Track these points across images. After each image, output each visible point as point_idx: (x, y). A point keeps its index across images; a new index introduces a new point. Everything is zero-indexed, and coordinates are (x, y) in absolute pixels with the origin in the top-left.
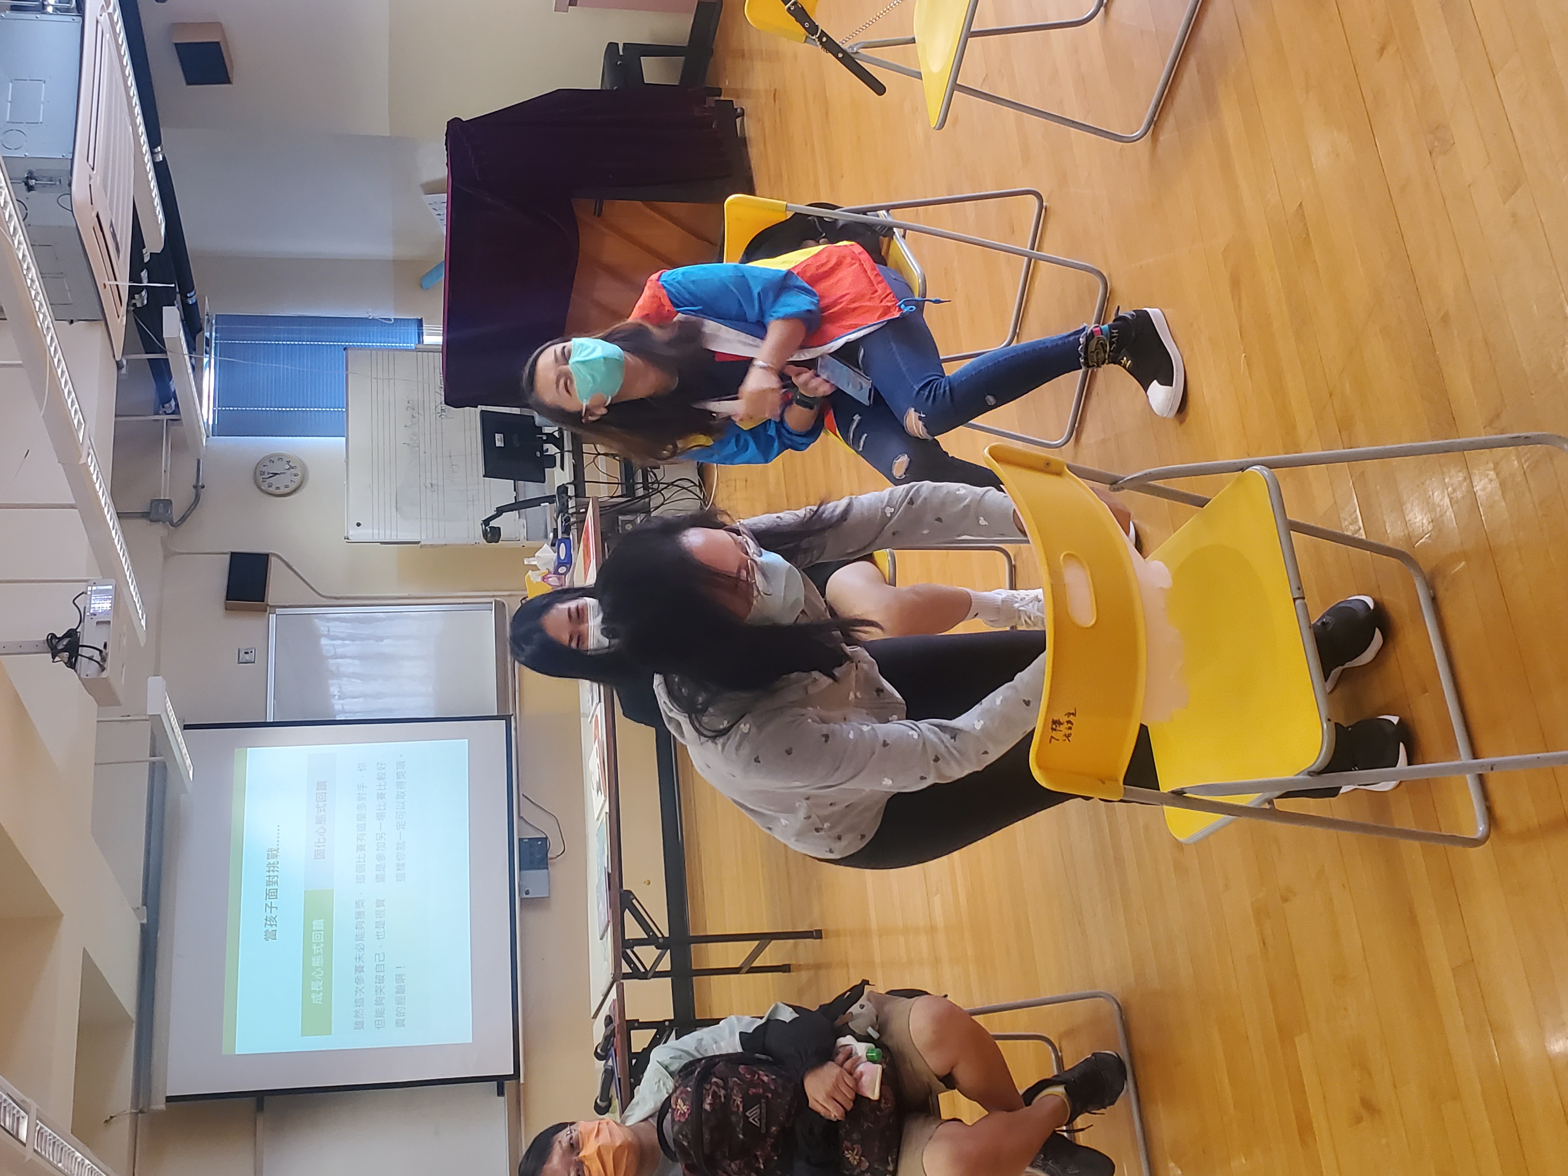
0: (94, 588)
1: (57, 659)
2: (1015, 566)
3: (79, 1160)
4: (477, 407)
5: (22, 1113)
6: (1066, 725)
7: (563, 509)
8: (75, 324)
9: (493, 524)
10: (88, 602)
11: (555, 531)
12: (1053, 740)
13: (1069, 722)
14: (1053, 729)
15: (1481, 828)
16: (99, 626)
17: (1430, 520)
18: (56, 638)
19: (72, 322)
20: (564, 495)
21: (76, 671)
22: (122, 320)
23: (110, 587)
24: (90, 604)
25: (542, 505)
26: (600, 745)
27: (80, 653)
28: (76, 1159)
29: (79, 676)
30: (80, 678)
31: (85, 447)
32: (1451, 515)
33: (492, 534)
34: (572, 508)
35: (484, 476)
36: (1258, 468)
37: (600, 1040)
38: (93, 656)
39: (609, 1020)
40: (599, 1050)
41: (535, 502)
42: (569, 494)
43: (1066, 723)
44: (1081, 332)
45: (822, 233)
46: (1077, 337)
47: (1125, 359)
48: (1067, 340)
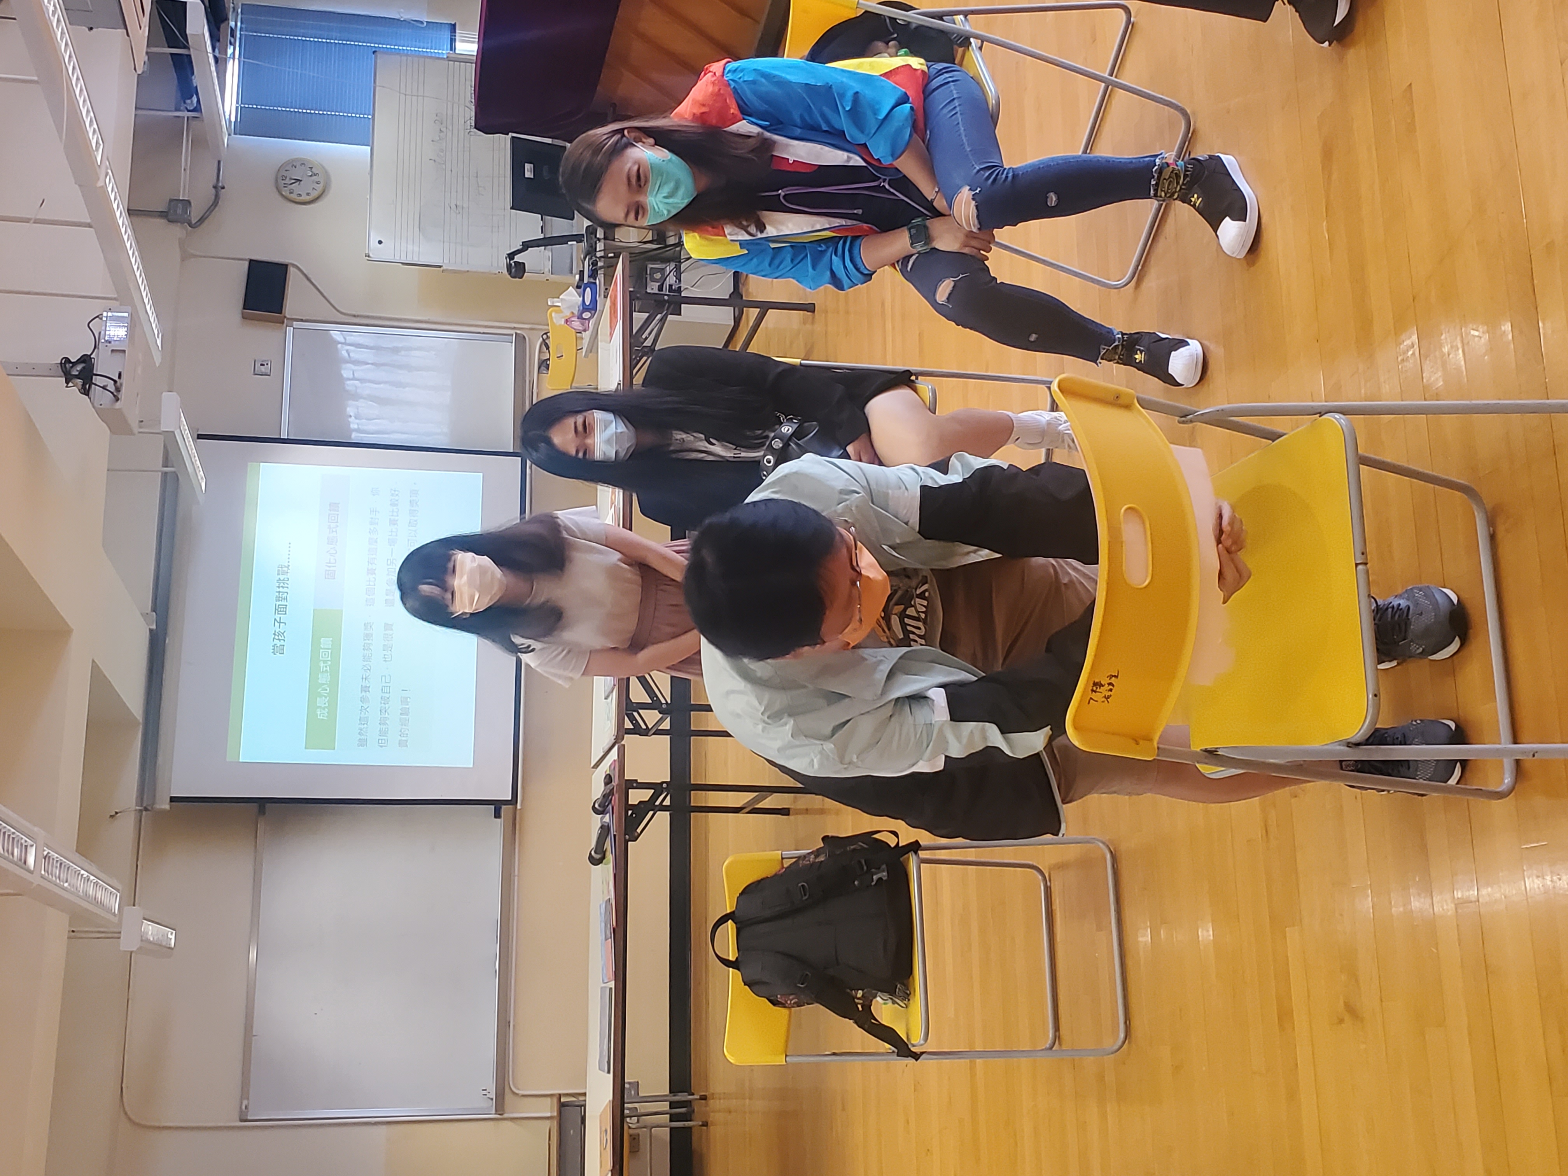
0: (110, 314)
1: (70, 384)
3: (85, 876)
4: (508, 134)
5: (30, 842)
6: (1107, 687)
7: (591, 251)
8: (94, 30)
9: (517, 258)
10: (104, 328)
11: (582, 273)
12: (1091, 701)
13: (1110, 684)
14: (1093, 691)
16: (114, 354)
18: (70, 362)
19: (91, 29)
20: (593, 236)
21: (90, 399)
22: (144, 31)
23: (126, 315)
24: (106, 330)
25: (569, 243)
27: (93, 381)
28: (82, 875)
29: (93, 404)
30: (94, 407)
31: (104, 167)
33: (517, 270)
34: (600, 251)
35: (512, 208)
36: (1337, 416)
37: (599, 797)
38: (107, 386)
39: (608, 779)
40: (596, 806)
41: (562, 240)
42: (598, 236)
43: (1106, 685)
44: (1157, 156)
45: (893, 34)
46: (1152, 159)
47: (1196, 196)
48: (1141, 160)
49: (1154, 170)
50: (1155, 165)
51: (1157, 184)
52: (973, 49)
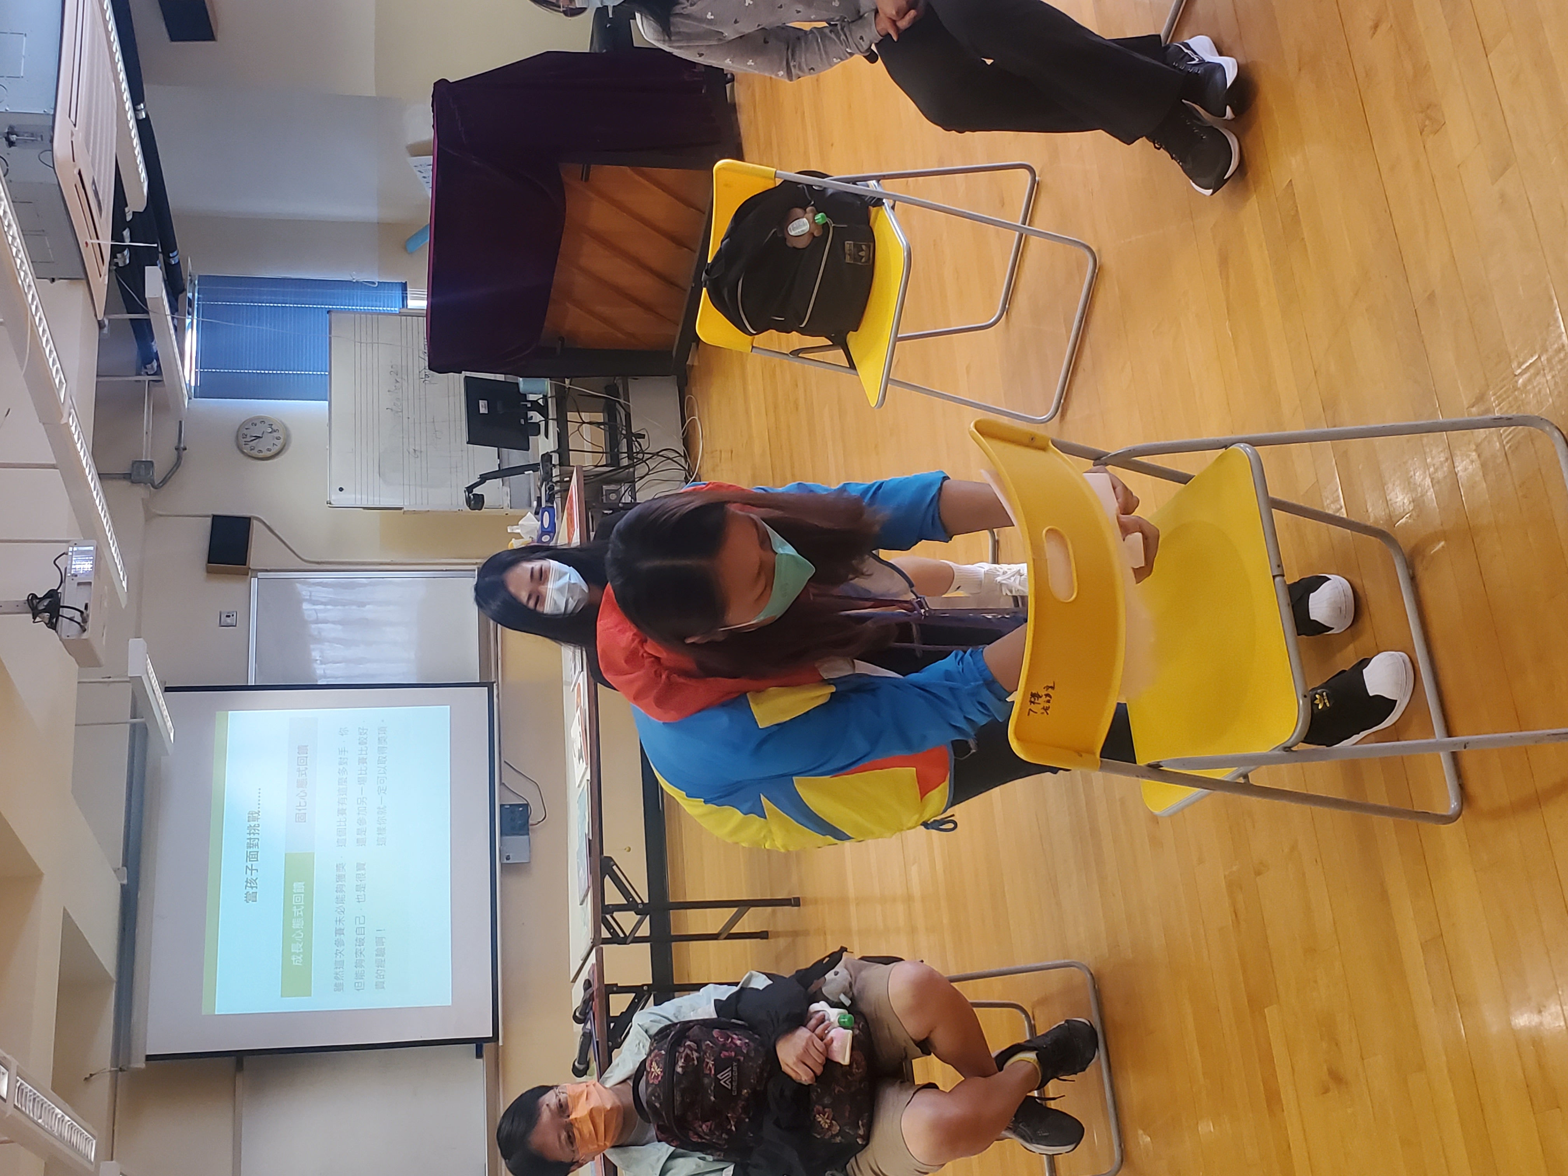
0: (75, 549)
1: (38, 619)
2: (998, 541)
3: (59, 1116)
4: (461, 373)
6: (1044, 698)
7: (547, 477)
8: (57, 282)
9: (476, 491)
10: (69, 562)
11: (539, 499)
12: (1031, 712)
13: (1047, 695)
14: (1031, 702)
15: (1454, 805)
16: (81, 587)
17: (1411, 499)
18: (37, 598)
19: (53, 280)
20: (549, 464)
21: (57, 632)
22: (104, 280)
23: (92, 548)
24: (71, 565)
25: (526, 473)
26: (583, 713)
27: (61, 614)
28: (56, 1115)
29: (60, 636)
30: (61, 640)
31: (67, 406)
32: (1432, 495)
33: (476, 502)
34: (556, 476)
35: (468, 443)
36: (1242, 447)
37: (579, 1005)
38: (74, 617)
39: (588, 984)
40: (577, 1014)
41: (519, 470)
42: (553, 463)
43: (1044, 697)
45: (810, 202)
52: (885, 209)
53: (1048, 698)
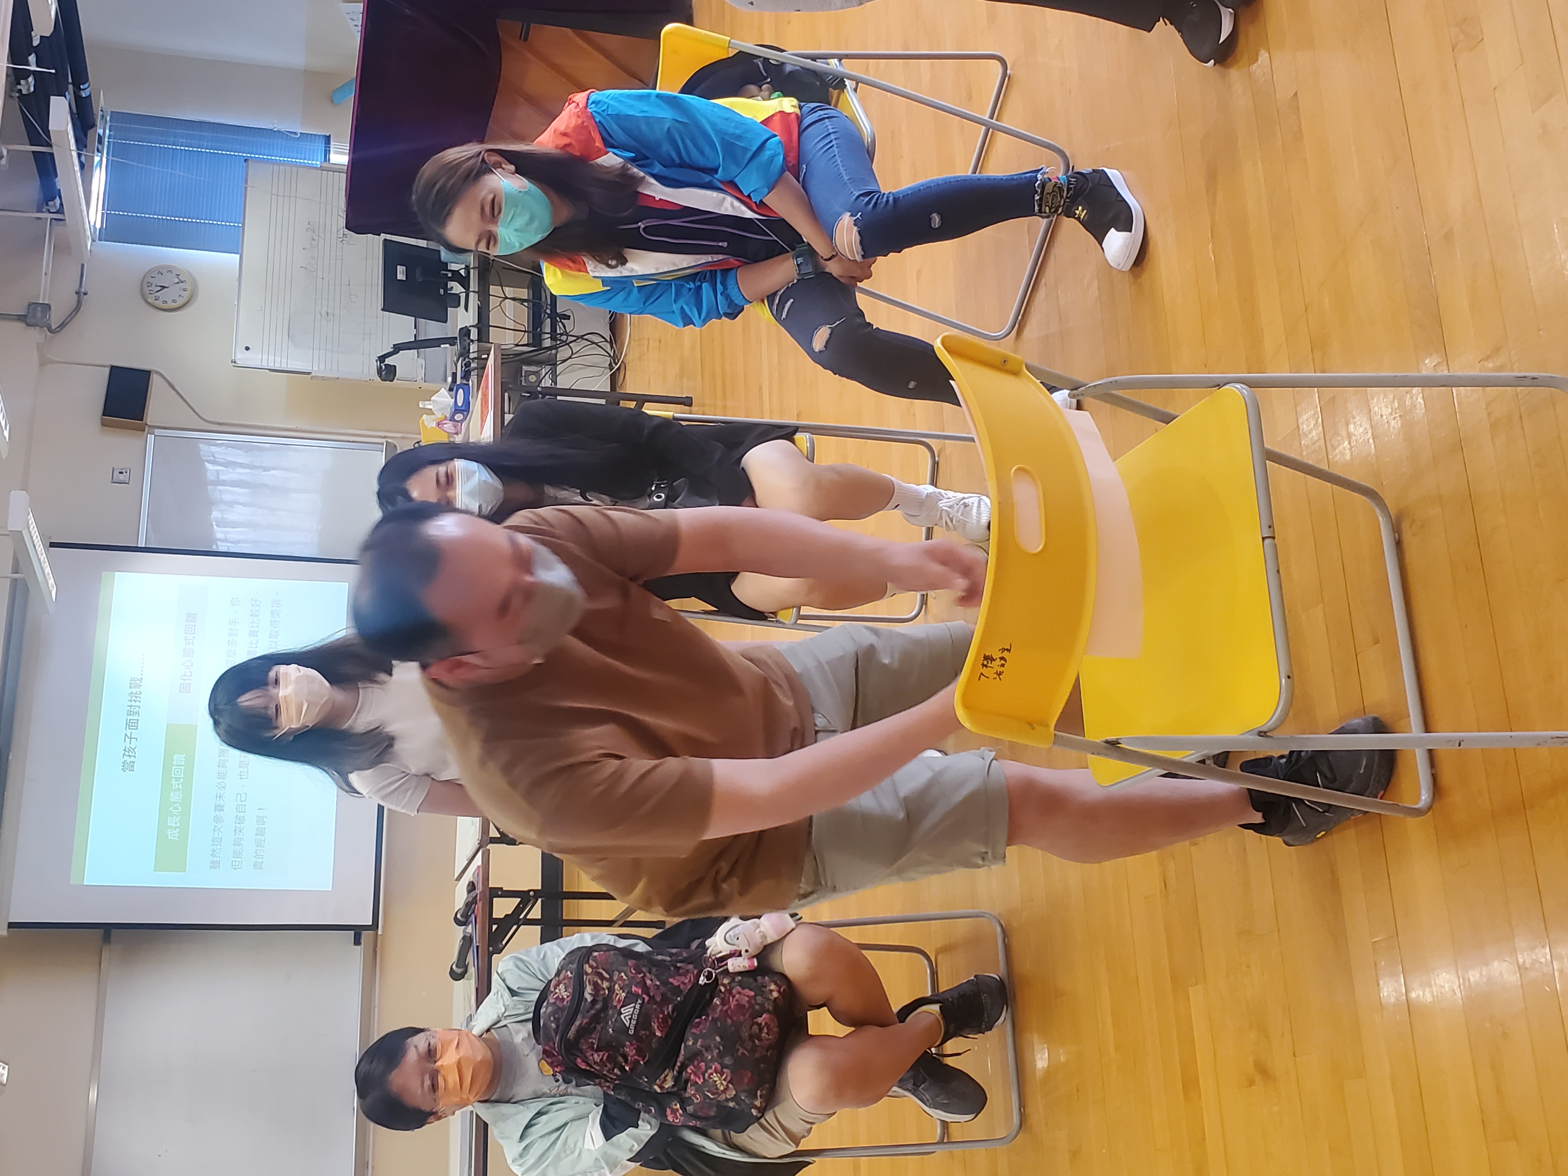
4: (379, 235)
6: (998, 662)
7: (464, 353)
9: (388, 361)
11: (454, 375)
12: (982, 676)
13: (1002, 658)
14: (983, 665)
15: (1425, 797)
20: (466, 338)
25: (442, 346)
33: (388, 373)
34: (473, 352)
36: (1237, 386)
37: (461, 906)
39: (472, 890)
40: (458, 916)
41: (435, 343)
42: (471, 338)
43: (999, 660)
44: (1038, 171)
45: (766, 78)
46: (1034, 174)
47: (1080, 208)
48: (1023, 176)
49: (1036, 185)
50: (1037, 180)
51: (1041, 199)
52: (848, 92)
53: (1003, 662)
